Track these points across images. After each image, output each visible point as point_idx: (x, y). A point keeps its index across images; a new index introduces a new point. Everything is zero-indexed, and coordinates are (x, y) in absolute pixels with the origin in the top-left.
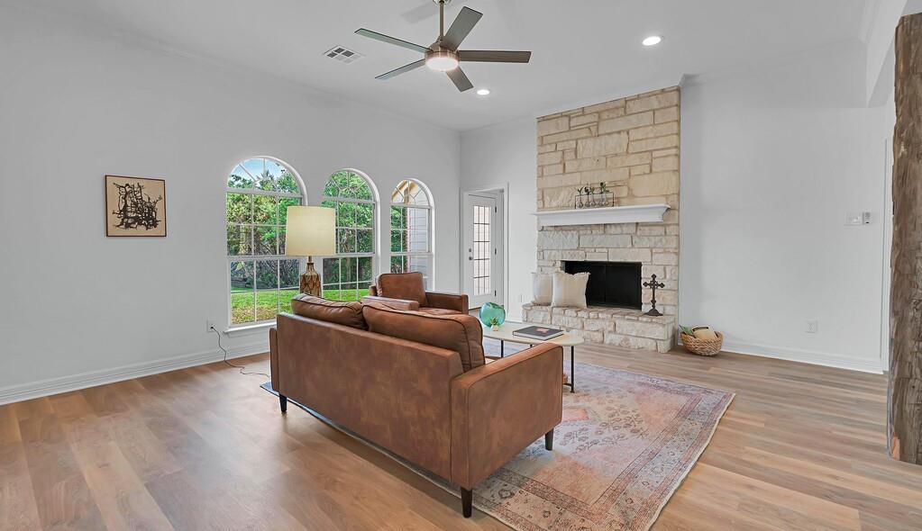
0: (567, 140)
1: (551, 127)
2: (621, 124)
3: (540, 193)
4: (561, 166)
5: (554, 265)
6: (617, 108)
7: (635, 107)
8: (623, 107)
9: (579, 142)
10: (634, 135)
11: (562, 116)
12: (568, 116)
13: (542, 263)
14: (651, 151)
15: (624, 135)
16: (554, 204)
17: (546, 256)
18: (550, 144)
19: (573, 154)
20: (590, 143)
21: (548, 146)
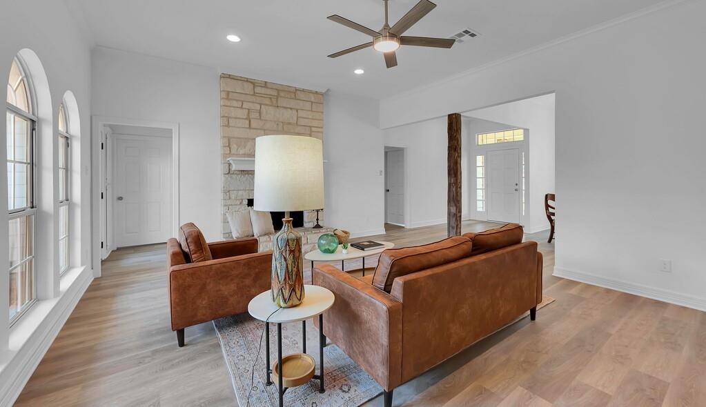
0: (253, 102)
1: (238, 87)
2: (292, 103)
3: (226, 140)
4: (248, 122)
5: (241, 204)
6: (290, 92)
7: (302, 96)
8: (294, 93)
9: (263, 106)
10: (301, 113)
11: (247, 81)
12: (254, 83)
13: (229, 202)
14: (311, 127)
15: (294, 112)
16: (241, 152)
17: (233, 196)
18: (237, 100)
19: (258, 114)
20: (271, 110)
21: (235, 102)
